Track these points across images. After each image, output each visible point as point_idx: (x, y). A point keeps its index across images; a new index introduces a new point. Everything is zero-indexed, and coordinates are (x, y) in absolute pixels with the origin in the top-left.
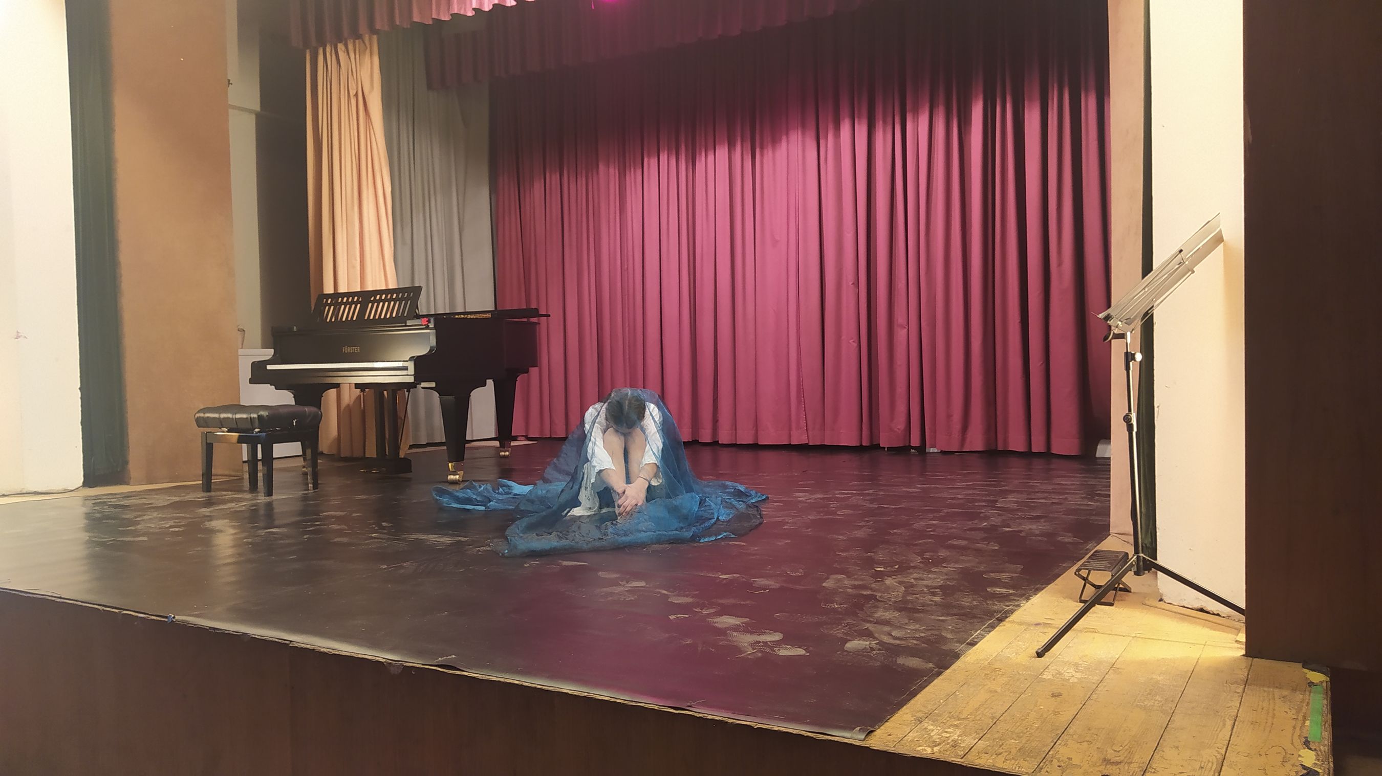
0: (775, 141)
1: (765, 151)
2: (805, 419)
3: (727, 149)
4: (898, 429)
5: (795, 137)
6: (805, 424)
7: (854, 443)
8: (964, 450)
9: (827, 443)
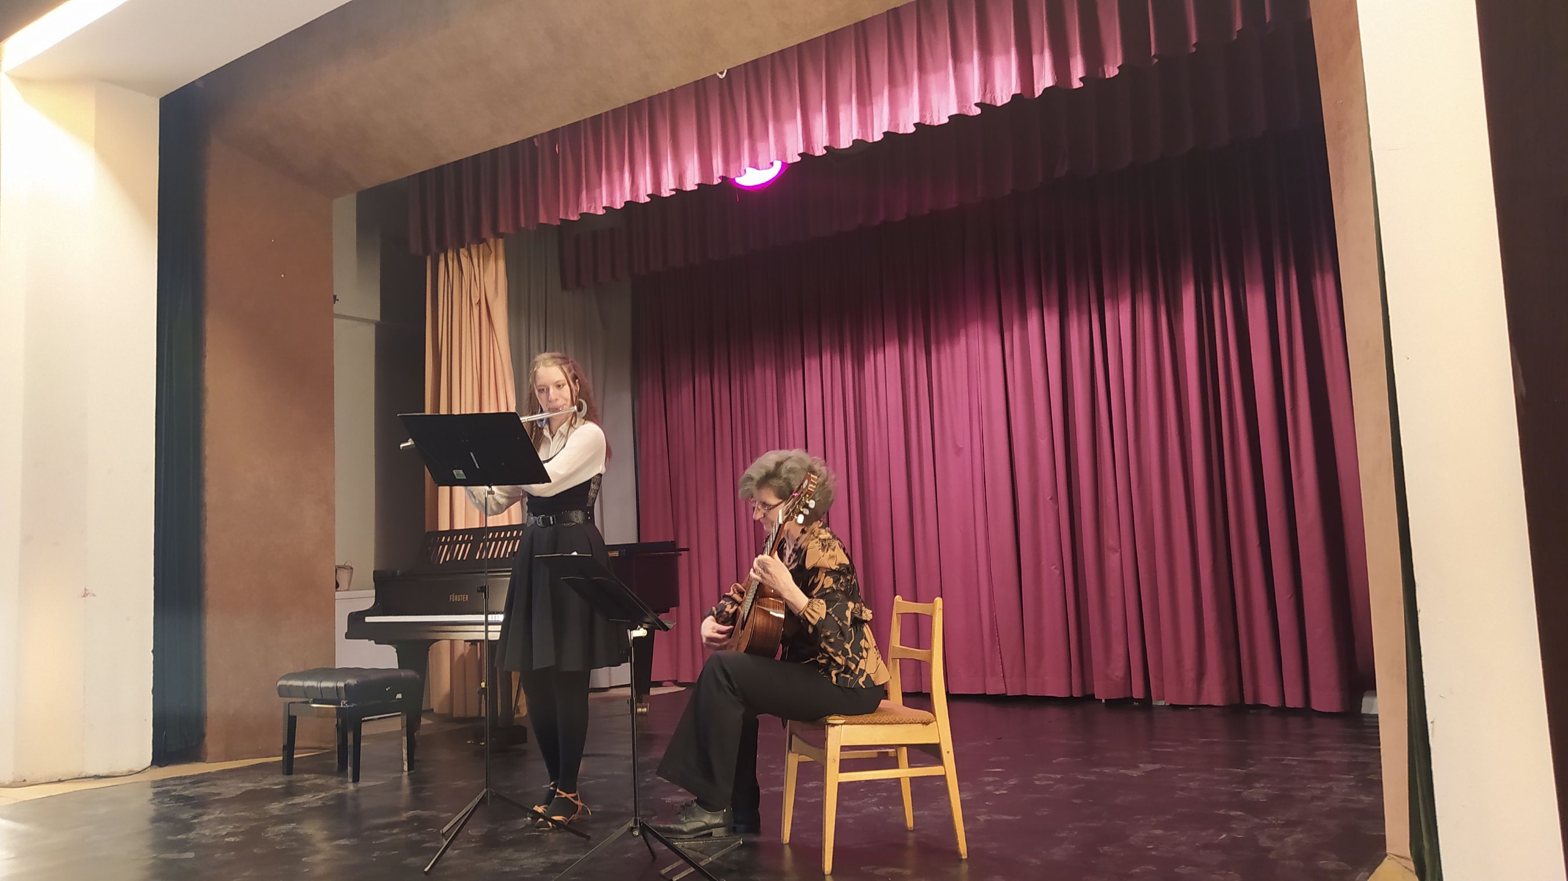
0: (953, 336)
1: (942, 347)
2: (1000, 663)
3: (897, 346)
4: (1117, 676)
5: (976, 330)
6: (1001, 670)
7: (1063, 694)
8: (1201, 704)
9: (1030, 693)
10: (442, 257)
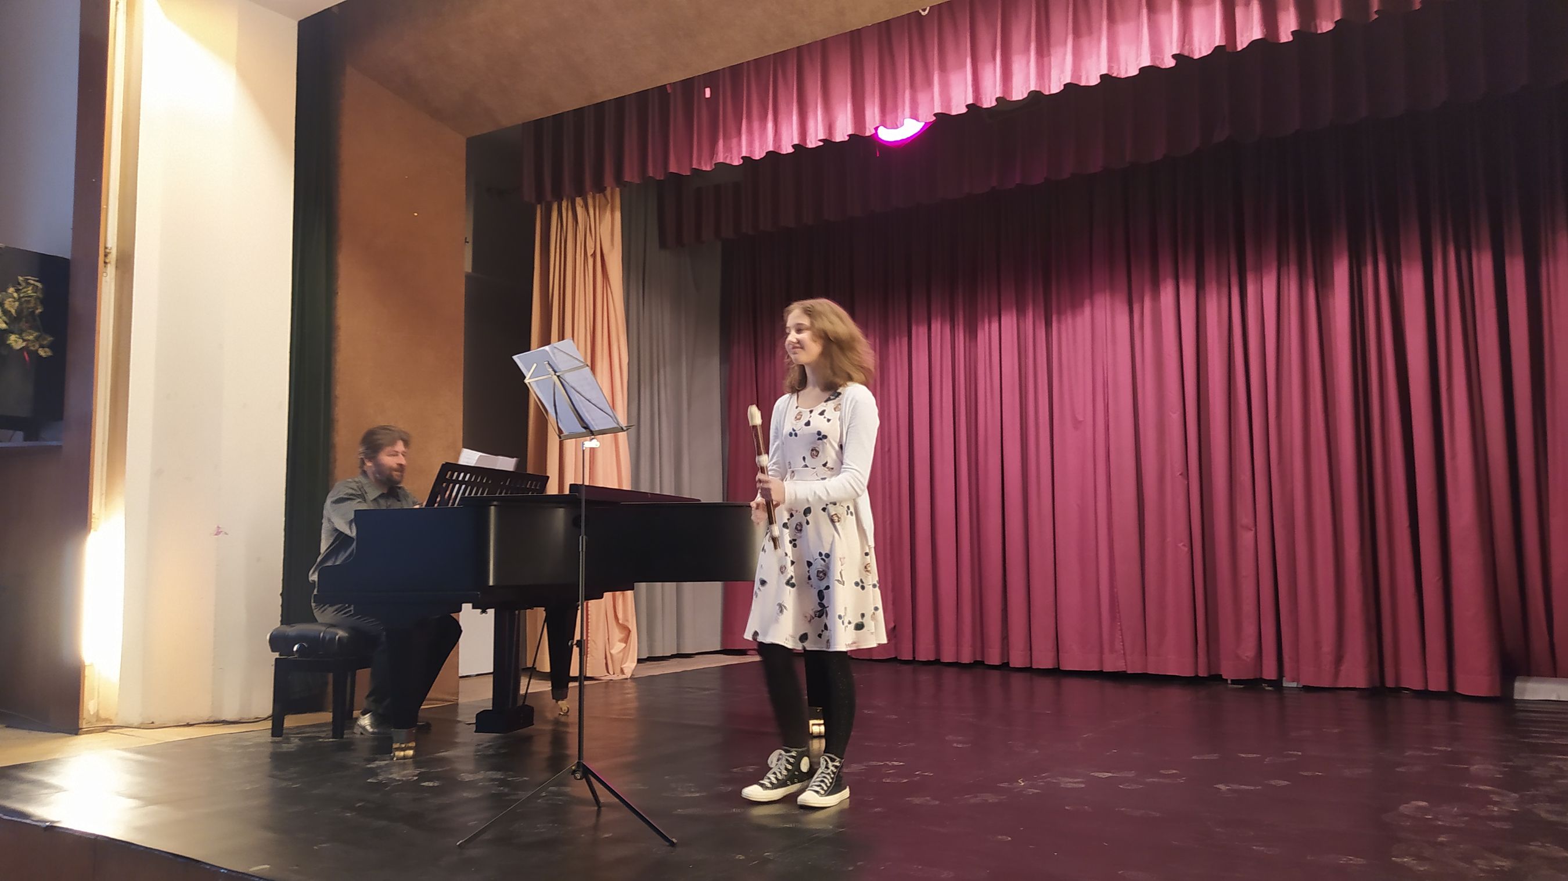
0: (1076, 305)
1: (1063, 317)
2: (1121, 640)
3: (1015, 316)
4: (1247, 657)
5: (1103, 301)
6: (1122, 647)
7: (1188, 673)
8: (1339, 686)
9: (1151, 672)
10: (555, 207)
